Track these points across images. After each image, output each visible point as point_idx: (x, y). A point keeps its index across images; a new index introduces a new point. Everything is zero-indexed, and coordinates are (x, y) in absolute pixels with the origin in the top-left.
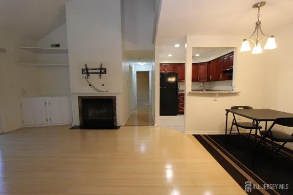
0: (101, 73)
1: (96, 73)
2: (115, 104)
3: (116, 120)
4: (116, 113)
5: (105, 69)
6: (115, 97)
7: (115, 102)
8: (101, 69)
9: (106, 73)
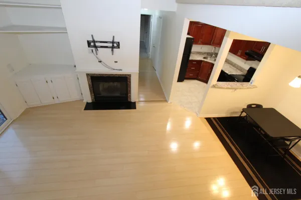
0: (113, 47)
1: (106, 47)
2: (130, 82)
3: (130, 96)
4: (130, 91)
5: (119, 43)
6: (130, 75)
7: (130, 79)
8: (113, 42)
9: (119, 48)
